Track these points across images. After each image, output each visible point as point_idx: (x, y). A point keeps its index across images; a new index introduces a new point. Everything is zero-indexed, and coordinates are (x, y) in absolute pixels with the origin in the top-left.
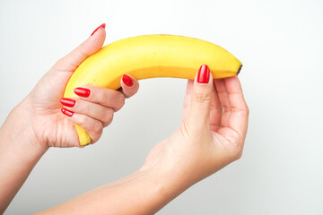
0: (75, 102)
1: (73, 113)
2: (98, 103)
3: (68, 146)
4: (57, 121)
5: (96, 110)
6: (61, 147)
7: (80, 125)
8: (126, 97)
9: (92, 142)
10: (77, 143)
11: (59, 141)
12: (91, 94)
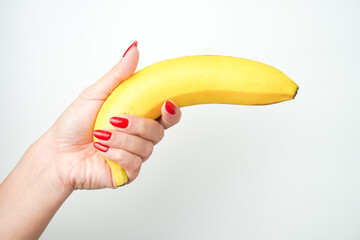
0: (110, 134)
1: (108, 147)
2: (138, 135)
3: (99, 187)
4: (84, 159)
5: (135, 143)
6: (90, 189)
7: (115, 161)
8: (166, 128)
9: (129, 181)
10: (109, 184)
11: (88, 181)
12: (130, 124)
